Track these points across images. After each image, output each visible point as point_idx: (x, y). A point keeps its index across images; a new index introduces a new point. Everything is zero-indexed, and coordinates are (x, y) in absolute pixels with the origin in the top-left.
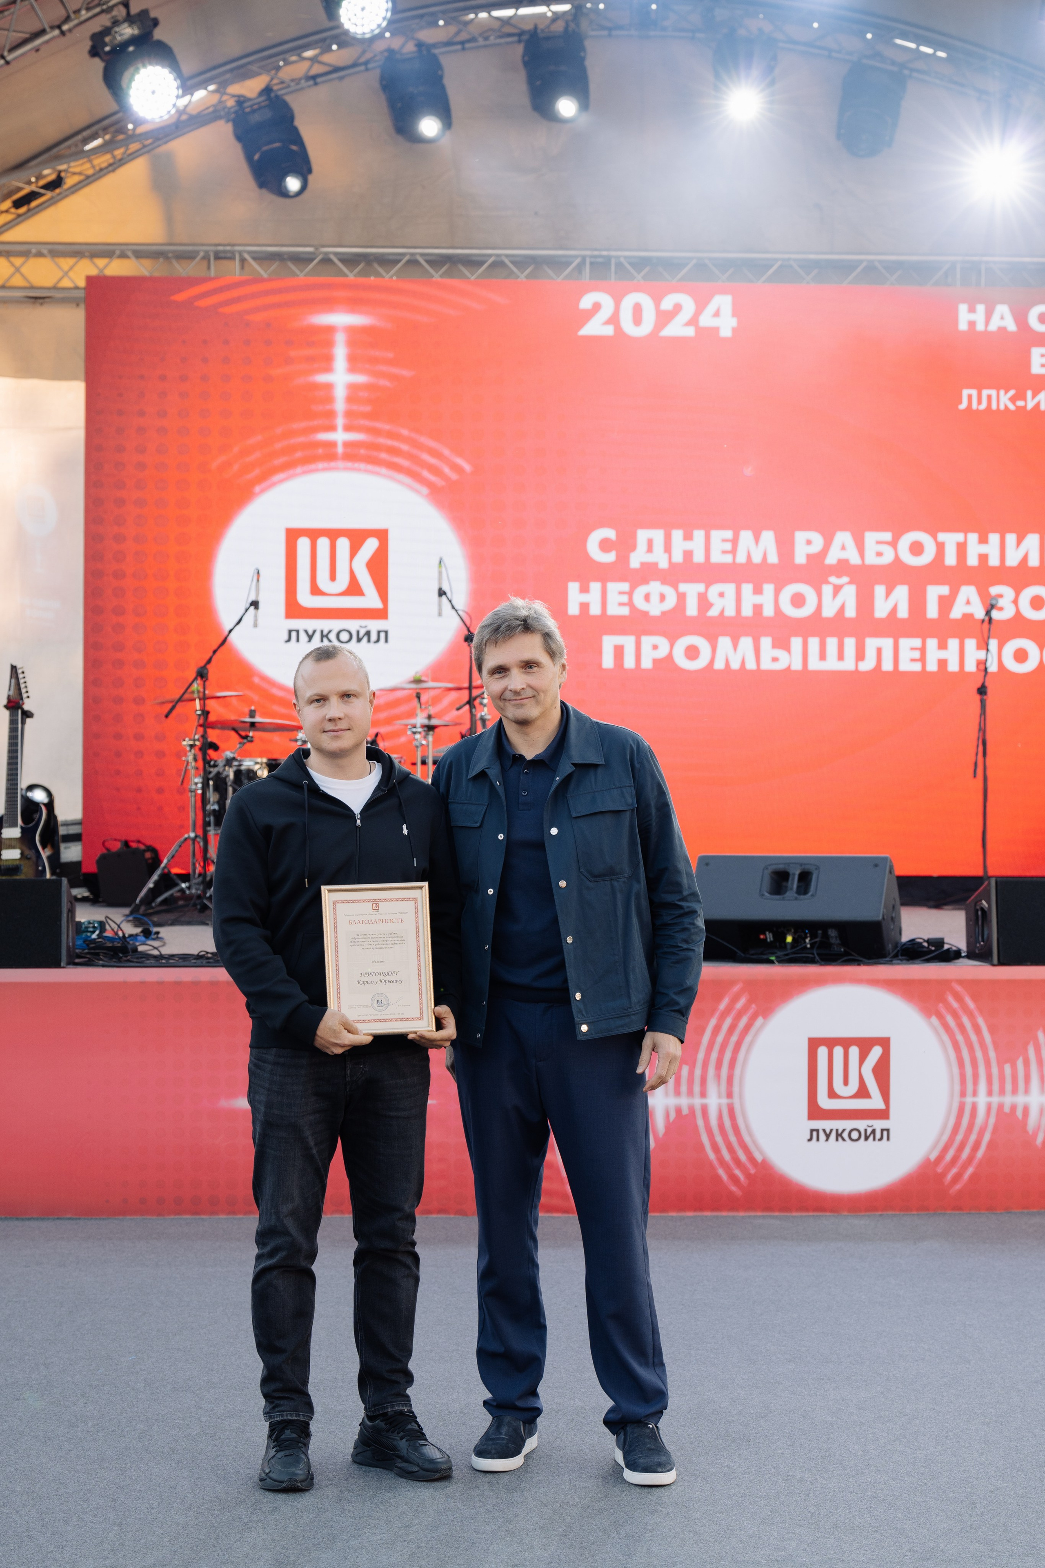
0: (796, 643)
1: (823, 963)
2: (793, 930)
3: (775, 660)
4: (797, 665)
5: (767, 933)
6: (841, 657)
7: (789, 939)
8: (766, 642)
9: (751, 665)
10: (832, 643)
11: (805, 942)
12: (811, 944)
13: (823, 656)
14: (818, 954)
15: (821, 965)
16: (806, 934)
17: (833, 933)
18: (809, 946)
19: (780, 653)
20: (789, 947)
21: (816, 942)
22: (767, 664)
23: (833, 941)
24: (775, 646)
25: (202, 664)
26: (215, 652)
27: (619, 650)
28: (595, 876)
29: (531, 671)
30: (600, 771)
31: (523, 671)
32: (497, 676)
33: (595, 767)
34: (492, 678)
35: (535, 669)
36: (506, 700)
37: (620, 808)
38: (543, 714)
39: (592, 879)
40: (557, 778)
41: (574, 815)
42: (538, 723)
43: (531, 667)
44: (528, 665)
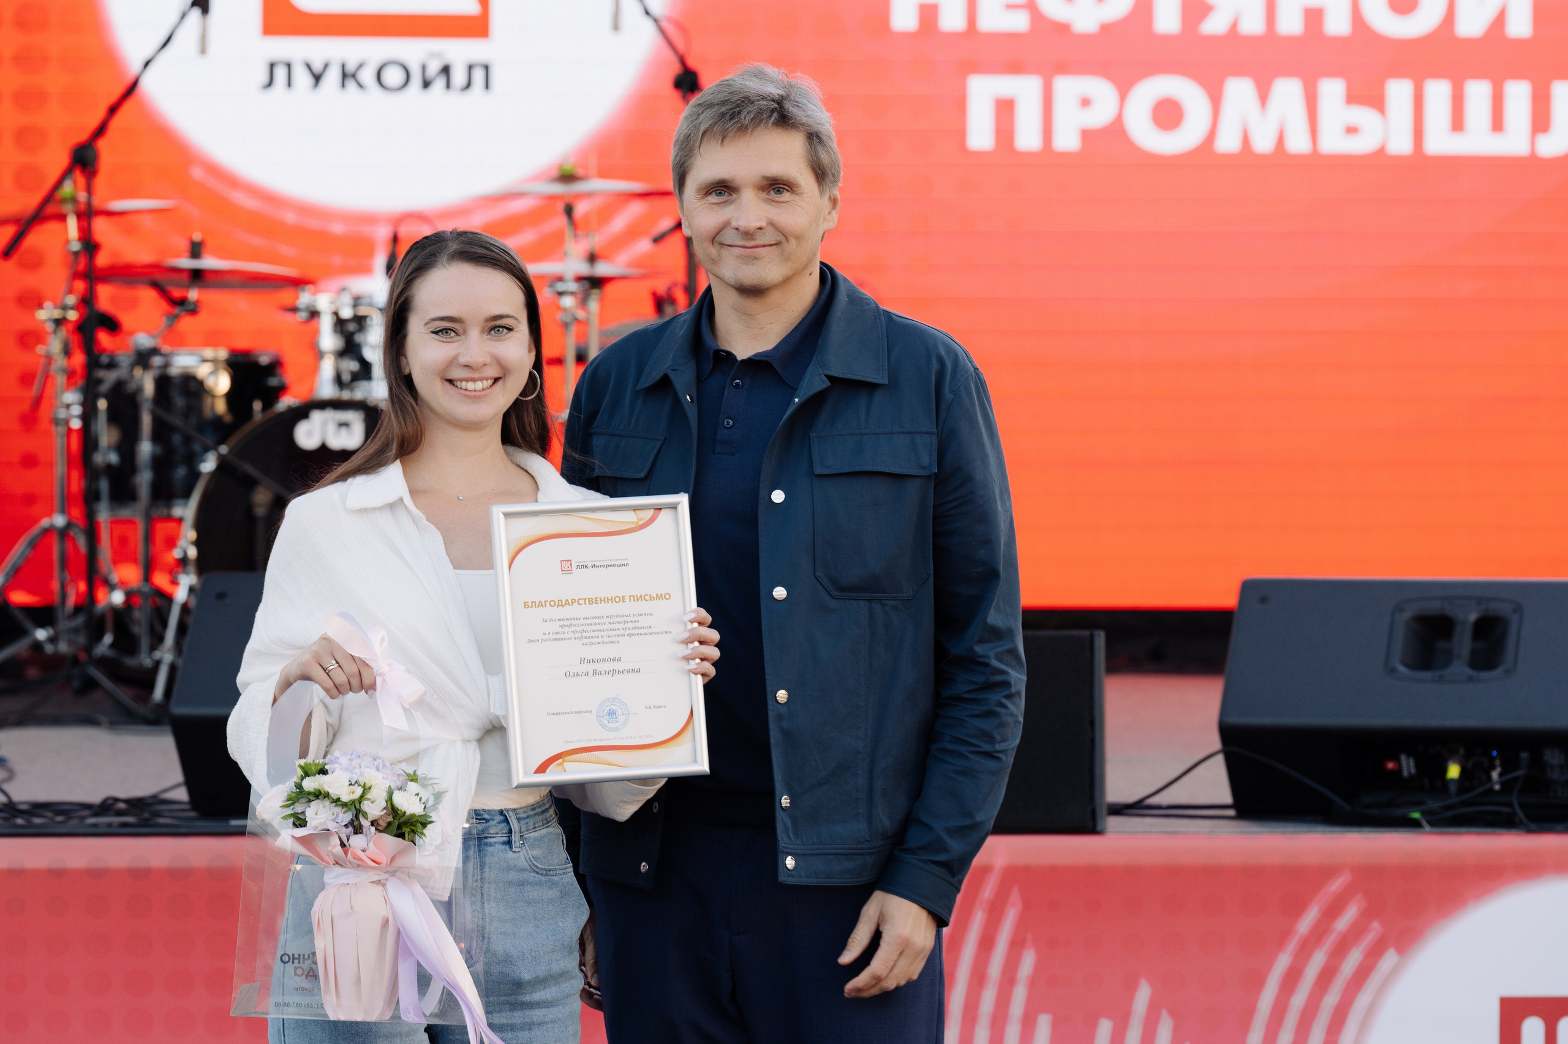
0: (1399, 91)
1: (1533, 826)
2: (1462, 751)
3: (1352, 130)
4: (1401, 144)
5: (1403, 758)
6: (1498, 124)
7: (1454, 771)
8: (1332, 90)
9: (1298, 143)
10: (1478, 92)
11: (1489, 778)
12: (1502, 784)
13: (1458, 123)
14: (1522, 806)
15: (1530, 831)
16: (1493, 759)
17: (1553, 757)
18: (1497, 787)
19: (1363, 116)
20: (1453, 788)
21: (1516, 779)
22: (1333, 142)
23: (1555, 775)
24: (1353, 98)
25: (83, 136)
26: (113, 110)
27: (1005, 109)
28: (842, 589)
29: (779, 197)
30: (879, 396)
31: (764, 195)
32: (713, 199)
33: (872, 387)
34: (704, 201)
35: (786, 196)
36: (722, 244)
37: (905, 472)
38: (786, 281)
39: (836, 593)
40: (797, 400)
41: (818, 470)
42: (775, 296)
43: (779, 191)
44: (776, 186)
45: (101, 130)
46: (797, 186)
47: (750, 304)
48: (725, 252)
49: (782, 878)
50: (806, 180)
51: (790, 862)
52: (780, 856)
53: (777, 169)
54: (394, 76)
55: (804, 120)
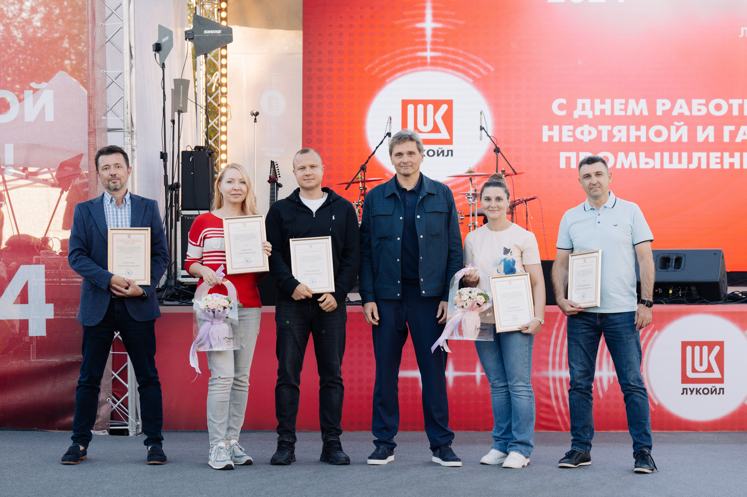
0: (657, 155)
1: (689, 303)
2: (672, 287)
3: (647, 163)
4: (658, 166)
5: (659, 289)
6: (680, 162)
7: (671, 292)
8: (642, 155)
9: (635, 166)
10: (675, 155)
11: (679, 293)
12: (681, 294)
13: (671, 162)
14: (686, 299)
15: (688, 304)
16: (679, 289)
17: (693, 288)
18: (680, 295)
19: (648, 160)
20: (670, 295)
21: (685, 293)
22: (642, 166)
23: (694, 292)
24: (646, 157)
25: (363, 163)
26: (369, 158)
27: (568, 159)
28: (432, 236)
29: (411, 156)
30: (435, 197)
31: (408, 155)
32: (398, 157)
33: (433, 195)
34: (396, 157)
35: (413, 155)
36: (401, 166)
37: (443, 212)
38: (414, 173)
39: (431, 237)
40: (421, 197)
41: (426, 212)
42: (412, 176)
43: (411, 154)
44: (411, 153)
45: (367, 162)
46: (415, 153)
47: (407, 178)
48: (401, 168)
49: (422, 295)
50: (417, 152)
51: (424, 292)
52: (421, 291)
53: (411, 149)
54: (431, 153)
55: (416, 139)
